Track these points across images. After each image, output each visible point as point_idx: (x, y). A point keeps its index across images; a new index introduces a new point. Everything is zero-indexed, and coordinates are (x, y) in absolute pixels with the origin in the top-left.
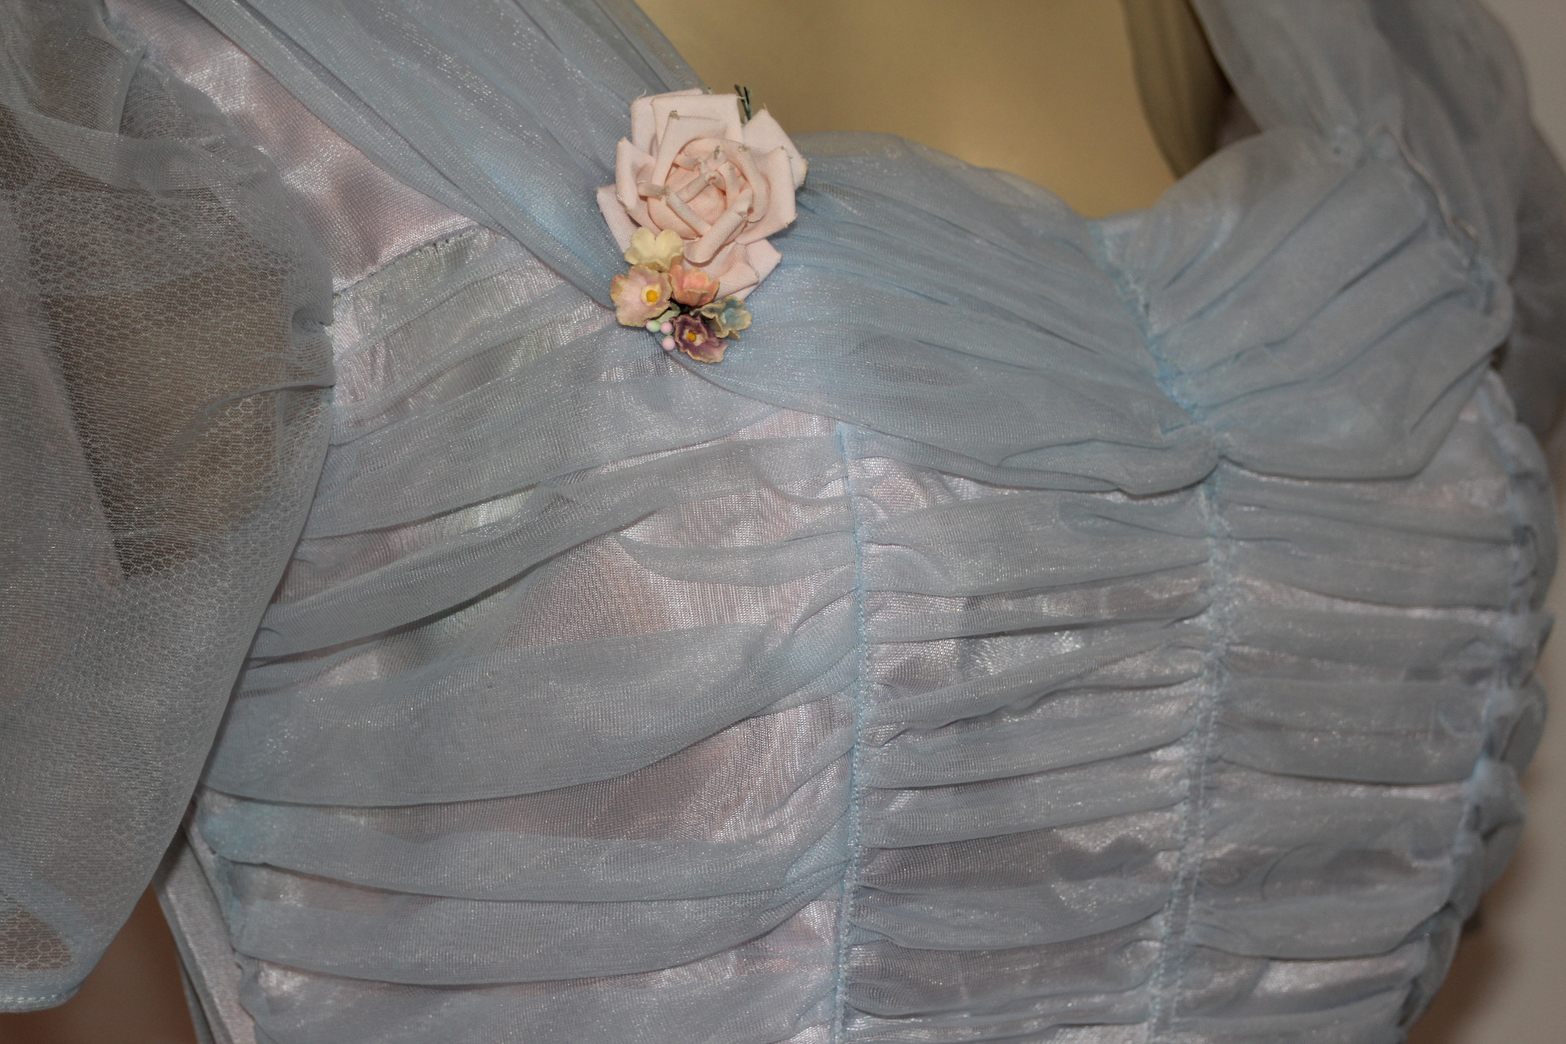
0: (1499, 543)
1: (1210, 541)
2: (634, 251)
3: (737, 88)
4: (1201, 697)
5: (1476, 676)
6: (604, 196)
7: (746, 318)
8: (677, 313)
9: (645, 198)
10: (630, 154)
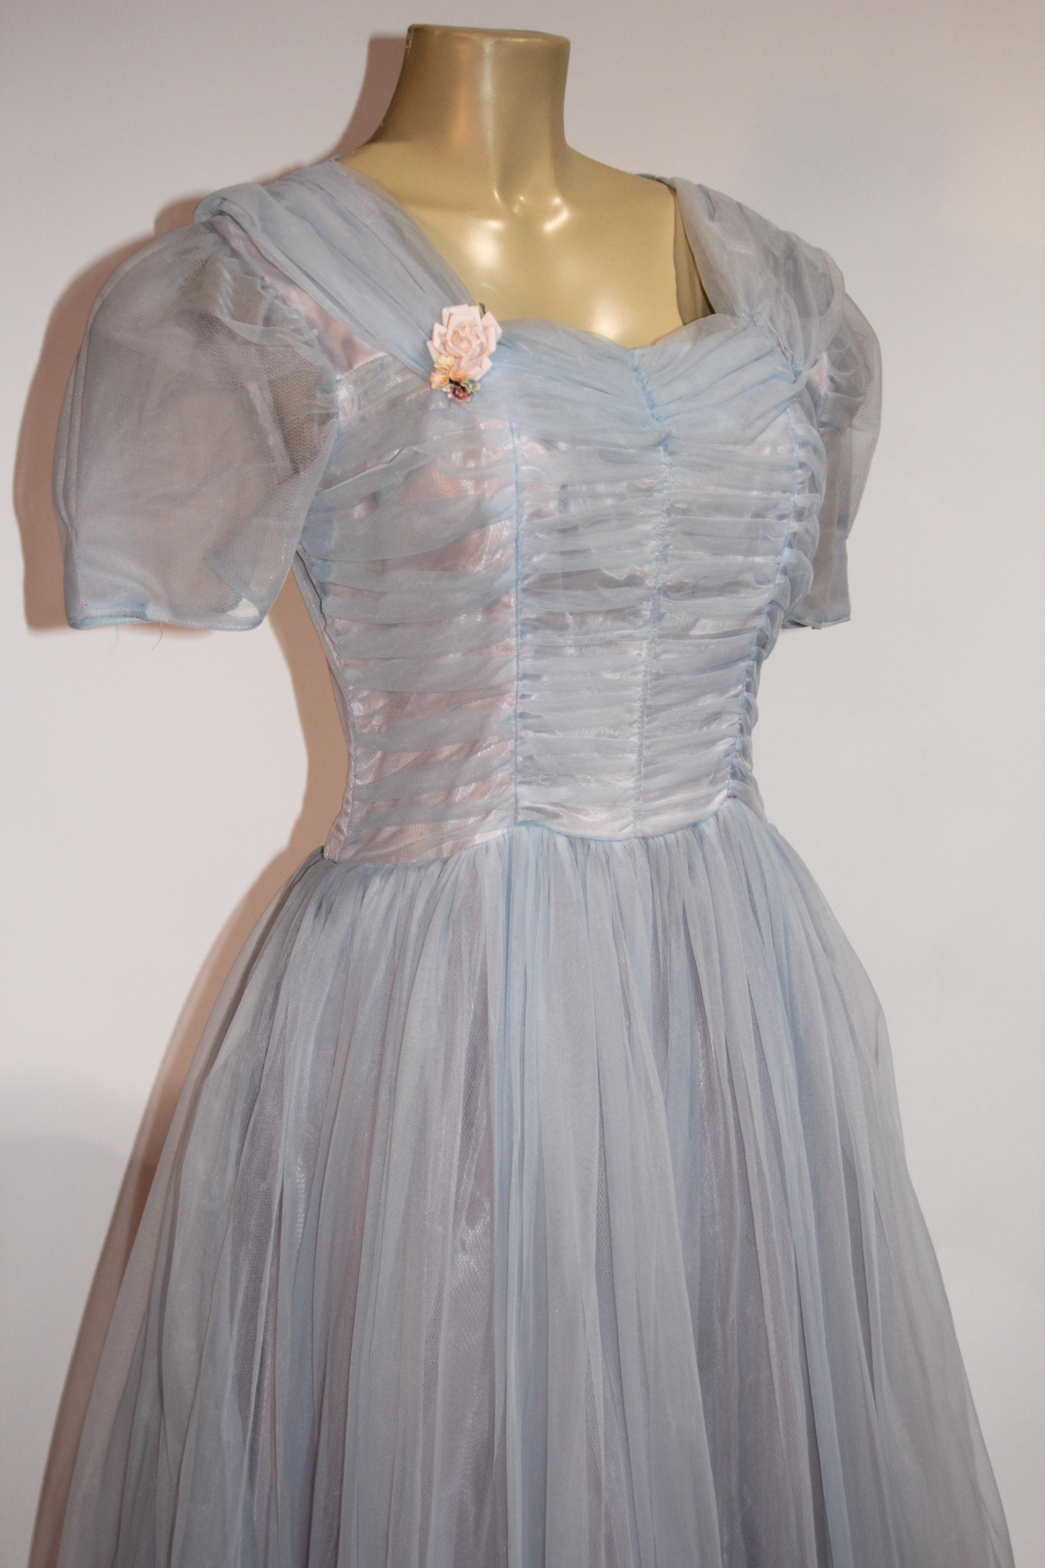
0: (790, 469)
1: (663, 466)
2: (438, 363)
3: (480, 304)
4: (661, 523)
5: (782, 517)
6: (429, 343)
7: (479, 386)
8: (452, 385)
9: (444, 344)
10: (438, 329)
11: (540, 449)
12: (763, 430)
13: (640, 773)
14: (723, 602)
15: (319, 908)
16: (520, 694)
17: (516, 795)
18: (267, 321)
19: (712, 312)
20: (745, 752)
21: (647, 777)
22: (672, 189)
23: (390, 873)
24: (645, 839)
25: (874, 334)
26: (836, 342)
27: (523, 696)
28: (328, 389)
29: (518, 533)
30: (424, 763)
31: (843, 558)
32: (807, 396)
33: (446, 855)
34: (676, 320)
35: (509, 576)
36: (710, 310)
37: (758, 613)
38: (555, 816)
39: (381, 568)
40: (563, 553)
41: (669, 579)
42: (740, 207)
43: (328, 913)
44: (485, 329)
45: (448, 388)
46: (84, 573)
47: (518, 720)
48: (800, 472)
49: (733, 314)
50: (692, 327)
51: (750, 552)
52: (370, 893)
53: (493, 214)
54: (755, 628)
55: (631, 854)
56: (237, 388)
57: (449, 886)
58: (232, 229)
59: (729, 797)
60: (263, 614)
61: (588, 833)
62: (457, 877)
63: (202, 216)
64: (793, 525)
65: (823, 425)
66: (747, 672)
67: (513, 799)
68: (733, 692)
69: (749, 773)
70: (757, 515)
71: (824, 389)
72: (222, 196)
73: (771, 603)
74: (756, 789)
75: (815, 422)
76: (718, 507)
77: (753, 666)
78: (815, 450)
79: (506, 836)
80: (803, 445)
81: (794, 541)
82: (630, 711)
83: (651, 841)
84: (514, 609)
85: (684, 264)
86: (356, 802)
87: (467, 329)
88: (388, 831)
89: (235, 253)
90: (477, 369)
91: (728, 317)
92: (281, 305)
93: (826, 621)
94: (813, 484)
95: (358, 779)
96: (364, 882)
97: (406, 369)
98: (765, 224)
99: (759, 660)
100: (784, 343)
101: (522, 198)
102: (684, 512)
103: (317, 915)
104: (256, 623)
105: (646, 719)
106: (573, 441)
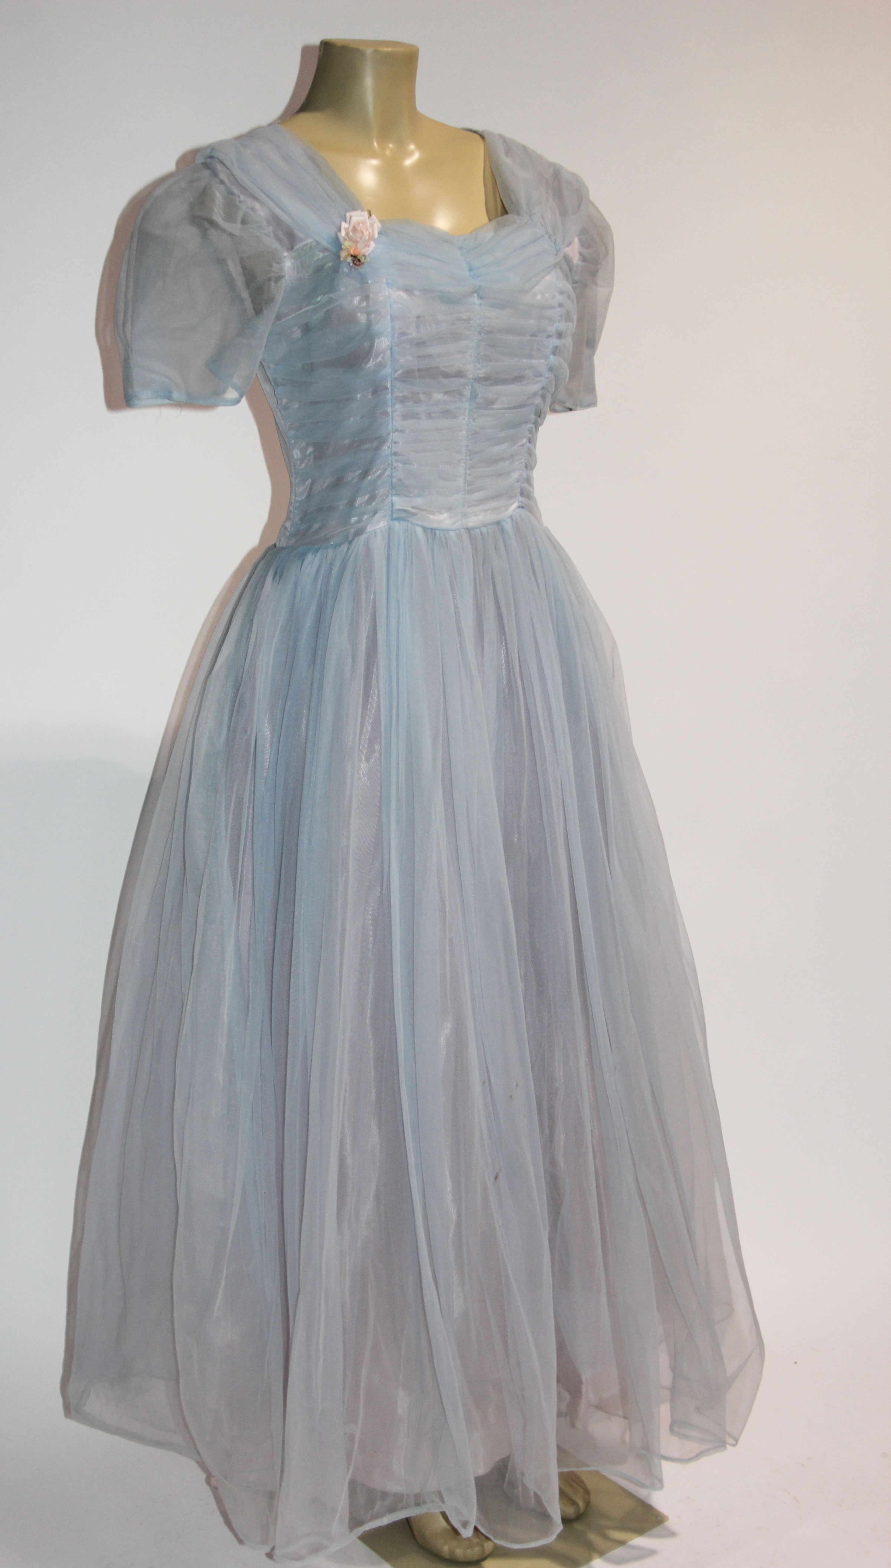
0: (553, 308)
2: (344, 245)
3: (368, 210)
6: (338, 234)
7: (368, 259)
8: (352, 258)
9: (347, 234)
10: (344, 225)
11: (403, 294)
12: (537, 284)
13: (465, 490)
14: (514, 388)
15: (276, 572)
16: (393, 441)
17: (392, 501)
18: (244, 222)
19: (507, 213)
20: (529, 480)
21: (470, 492)
22: (482, 137)
23: (317, 550)
24: (468, 530)
25: (609, 226)
26: (583, 232)
27: (395, 443)
28: (279, 261)
29: (392, 345)
30: (338, 483)
31: (592, 367)
32: (564, 265)
33: (350, 539)
34: (486, 219)
35: (388, 371)
36: (505, 212)
37: (535, 394)
38: (414, 514)
39: (310, 369)
40: (419, 357)
41: (481, 373)
42: (525, 148)
43: (280, 577)
44: (372, 225)
45: (350, 259)
46: (137, 374)
47: (393, 457)
48: (559, 309)
49: (519, 214)
50: (494, 222)
51: (530, 357)
52: (305, 564)
53: (373, 156)
54: (533, 404)
55: (459, 537)
56: (221, 262)
57: (353, 556)
58: (219, 167)
59: (519, 507)
60: (241, 396)
61: (435, 526)
62: (358, 550)
63: (200, 160)
64: (555, 342)
65: (575, 282)
66: (529, 431)
67: (390, 505)
68: (520, 443)
69: (531, 494)
70: (533, 335)
71: (576, 260)
72: (213, 147)
73: (543, 388)
74: (536, 505)
75: (570, 280)
76: (508, 330)
77: (532, 428)
78: (569, 297)
79: (387, 527)
80: (562, 293)
81: (556, 351)
82: (459, 452)
83: (472, 532)
84: (390, 390)
85: (490, 185)
86: (296, 511)
87: (361, 225)
88: (316, 526)
89: (222, 182)
90: (367, 248)
91: (516, 217)
92: (252, 213)
93: (581, 406)
94: (568, 318)
95: (297, 497)
96: (302, 556)
97: (325, 250)
98: (540, 157)
99: (537, 425)
100: (550, 231)
101: (391, 146)
102: (489, 332)
103: (274, 577)
104: (237, 402)
105: (468, 458)
106: (424, 291)
